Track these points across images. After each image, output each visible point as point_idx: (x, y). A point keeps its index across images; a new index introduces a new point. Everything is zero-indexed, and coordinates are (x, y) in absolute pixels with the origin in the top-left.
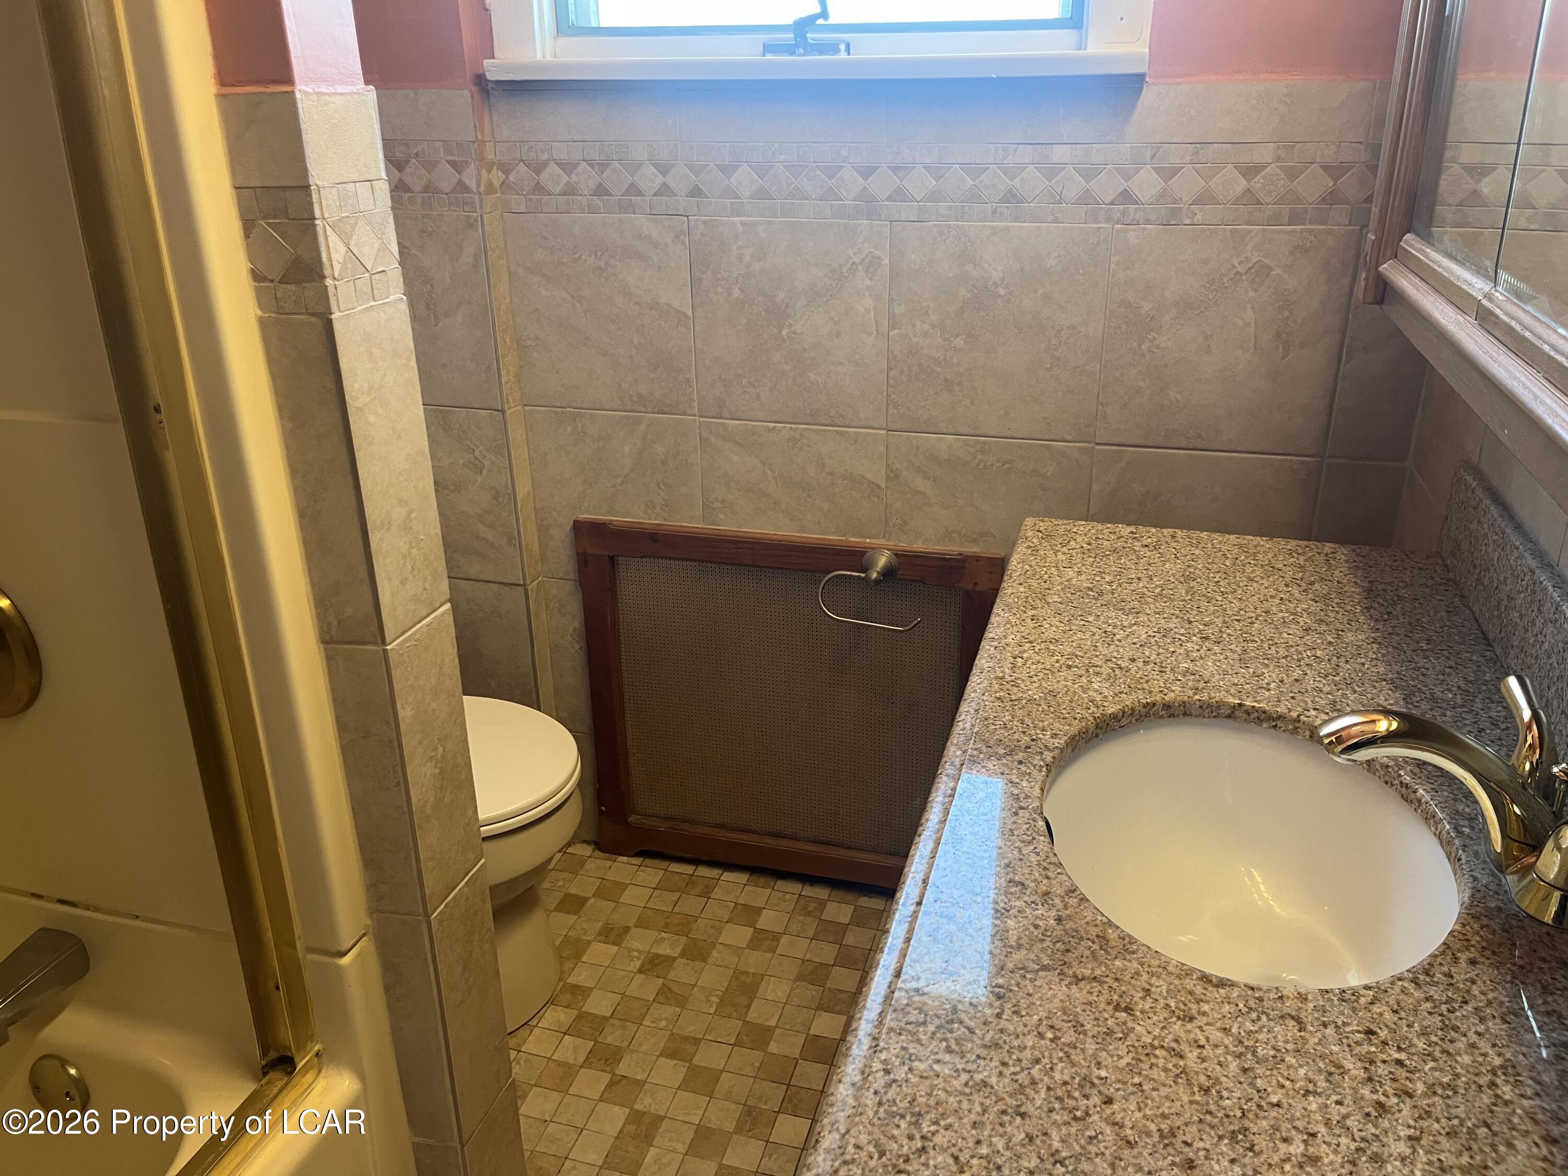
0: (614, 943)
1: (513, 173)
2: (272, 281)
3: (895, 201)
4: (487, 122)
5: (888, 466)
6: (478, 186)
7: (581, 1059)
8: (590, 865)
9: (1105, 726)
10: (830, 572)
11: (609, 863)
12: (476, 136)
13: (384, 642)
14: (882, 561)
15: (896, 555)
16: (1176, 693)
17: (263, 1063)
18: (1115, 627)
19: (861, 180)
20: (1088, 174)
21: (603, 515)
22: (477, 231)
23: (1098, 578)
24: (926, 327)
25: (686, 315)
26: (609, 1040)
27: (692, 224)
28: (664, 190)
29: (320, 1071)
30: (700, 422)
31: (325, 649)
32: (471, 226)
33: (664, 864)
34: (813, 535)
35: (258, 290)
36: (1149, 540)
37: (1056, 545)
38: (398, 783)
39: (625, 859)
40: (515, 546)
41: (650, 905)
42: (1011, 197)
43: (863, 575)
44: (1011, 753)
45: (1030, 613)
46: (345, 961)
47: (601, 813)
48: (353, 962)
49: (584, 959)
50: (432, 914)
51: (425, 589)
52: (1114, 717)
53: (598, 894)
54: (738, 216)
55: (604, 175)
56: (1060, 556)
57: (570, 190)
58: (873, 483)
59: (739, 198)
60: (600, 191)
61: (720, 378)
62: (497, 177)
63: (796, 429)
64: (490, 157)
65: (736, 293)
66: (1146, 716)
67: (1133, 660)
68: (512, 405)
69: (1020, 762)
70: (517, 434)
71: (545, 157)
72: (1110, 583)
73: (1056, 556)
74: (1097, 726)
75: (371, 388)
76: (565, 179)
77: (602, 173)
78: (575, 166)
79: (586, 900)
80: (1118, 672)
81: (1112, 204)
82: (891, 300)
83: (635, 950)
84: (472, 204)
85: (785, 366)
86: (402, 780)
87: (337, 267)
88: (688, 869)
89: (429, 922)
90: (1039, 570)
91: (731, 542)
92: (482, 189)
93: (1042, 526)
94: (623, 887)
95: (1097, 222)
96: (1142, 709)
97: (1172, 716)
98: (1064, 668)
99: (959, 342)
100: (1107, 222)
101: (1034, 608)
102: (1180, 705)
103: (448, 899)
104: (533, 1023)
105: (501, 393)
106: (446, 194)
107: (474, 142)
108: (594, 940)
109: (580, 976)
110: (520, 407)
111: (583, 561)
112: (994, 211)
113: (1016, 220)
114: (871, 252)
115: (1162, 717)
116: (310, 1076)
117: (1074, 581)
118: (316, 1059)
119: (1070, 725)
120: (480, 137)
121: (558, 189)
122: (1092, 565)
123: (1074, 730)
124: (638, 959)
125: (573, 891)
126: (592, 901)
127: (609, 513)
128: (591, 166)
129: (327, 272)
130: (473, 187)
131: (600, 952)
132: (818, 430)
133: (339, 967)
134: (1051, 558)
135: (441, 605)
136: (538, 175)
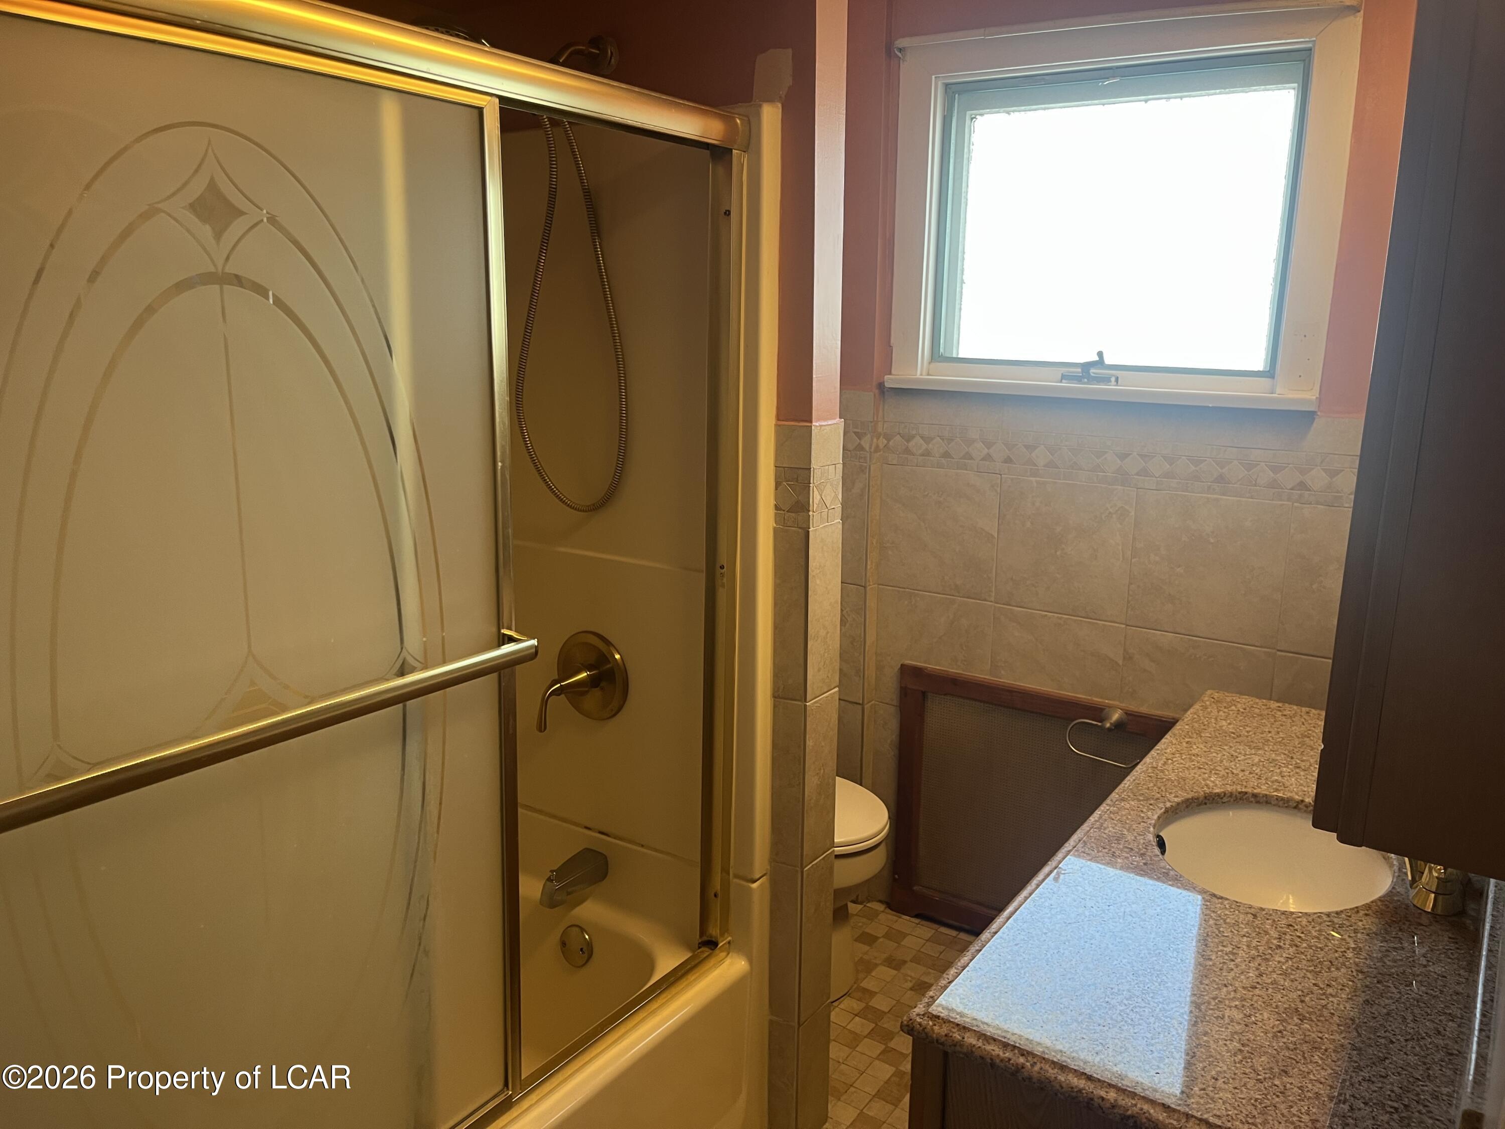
0: (895, 969)
1: (892, 441)
2: (784, 511)
3: (1141, 476)
4: (881, 411)
5: (1125, 650)
6: (870, 448)
7: (866, 1033)
8: (882, 917)
9: (1211, 799)
10: (1073, 721)
11: (895, 918)
12: (874, 418)
13: (805, 701)
14: (1116, 716)
15: (1126, 713)
16: (1263, 790)
17: (700, 941)
18: (1240, 753)
19: (1119, 461)
20: (1275, 469)
21: (920, 662)
22: (865, 474)
23: (1241, 728)
24: (1157, 559)
25: (993, 536)
26: (885, 1026)
27: (1003, 480)
28: (988, 458)
29: (728, 954)
30: (995, 606)
31: (774, 700)
32: (863, 471)
33: (935, 926)
34: (1067, 692)
35: (776, 514)
36: (1289, 712)
37: (1221, 707)
38: (800, 783)
39: (908, 918)
40: (860, 676)
41: (922, 950)
42: (1221, 479)
43: (1100, 724)
44: (1148, 799)
45: (1187, 740)
46: (755, 885)
47: (895, 880)
48: (758, 887)
49: (873, 974)
50: (805, 867)
51: (828, 677)
52: (1218, 795)
53: (887, 936)
54: (1035, 477)
55: (950, 446)
56: (1221, 713)
57: (927, 453)
58: (1113, 660)
59: (1037, 466)
60: (946, 455)
61: (1012, 579)
62: (882, 442)
63: (1060, 618)
64: (880, 430)
65: (1028, 524)
66: (1240, 799)
67: (1243, 771)
68: (871, 584)
69: (1151, 804)
70: (872, 603)
71: (914, 432)
72: (1248, 732)
73: (1218, 712)
74: (1205, 797)
75: (820, 566)
76: (925, 446)
77: (949, 444)
78: (932, 439)
79: (877, 938)
80: (1230, 775)
81: (1292, 489)
82: (1134, 539)
83: (909, 976)
84: (865, 458)
85: (1058, 575)
86: (802, 782)
87: (815, 506)
88: (954, 933)
89: (802, 872)
90: (1202, 718)
91: (1008, 691)
92: (872, 450)
93: (1216, 695)
94: (904, 935)
95: (1281, 500)
96: (1237, 794)
97: (1258, 802)
98: (1197, 768)
99: (1180, 570)
100: (1288, 501)
101: (1190, 737)
102: (1263, 796)
103: (813, 863)
104: (835, 1004)
105: (866, 575)
106: (850, 451)
107: (871, 422)
108: (881, 964)
109: (869, 984)
110: (876, 585)
111: (904, 692)
112: (1209, 487)
113: (1224, 495)
114: (1122, 507)
115: (1252, 802)
116: (723, 954)
117: (1224, 728)
118: (727, 946)
119: (1188, 794)
120: (875, 419)
121: (920, 452)
122: (1240, 721)
123: (1190, 796)
124: (911, 981)
125: (867, 930)
126: (881, 940)
127: (925, 662)
128: (943, 440)
129: (811, 508)
130: (867, 449)
131: (884, 972)
132: (1076, 620)
133: (750, 888)
134: (1215, 712)
135: (834, 688)
136: (908, 443)
